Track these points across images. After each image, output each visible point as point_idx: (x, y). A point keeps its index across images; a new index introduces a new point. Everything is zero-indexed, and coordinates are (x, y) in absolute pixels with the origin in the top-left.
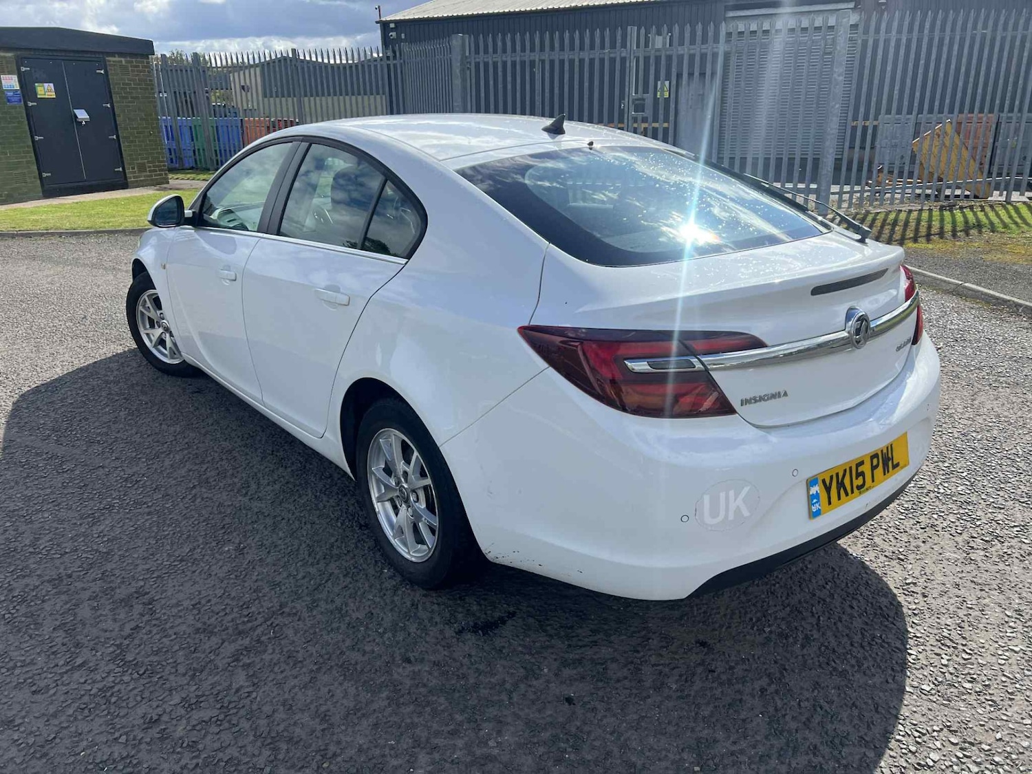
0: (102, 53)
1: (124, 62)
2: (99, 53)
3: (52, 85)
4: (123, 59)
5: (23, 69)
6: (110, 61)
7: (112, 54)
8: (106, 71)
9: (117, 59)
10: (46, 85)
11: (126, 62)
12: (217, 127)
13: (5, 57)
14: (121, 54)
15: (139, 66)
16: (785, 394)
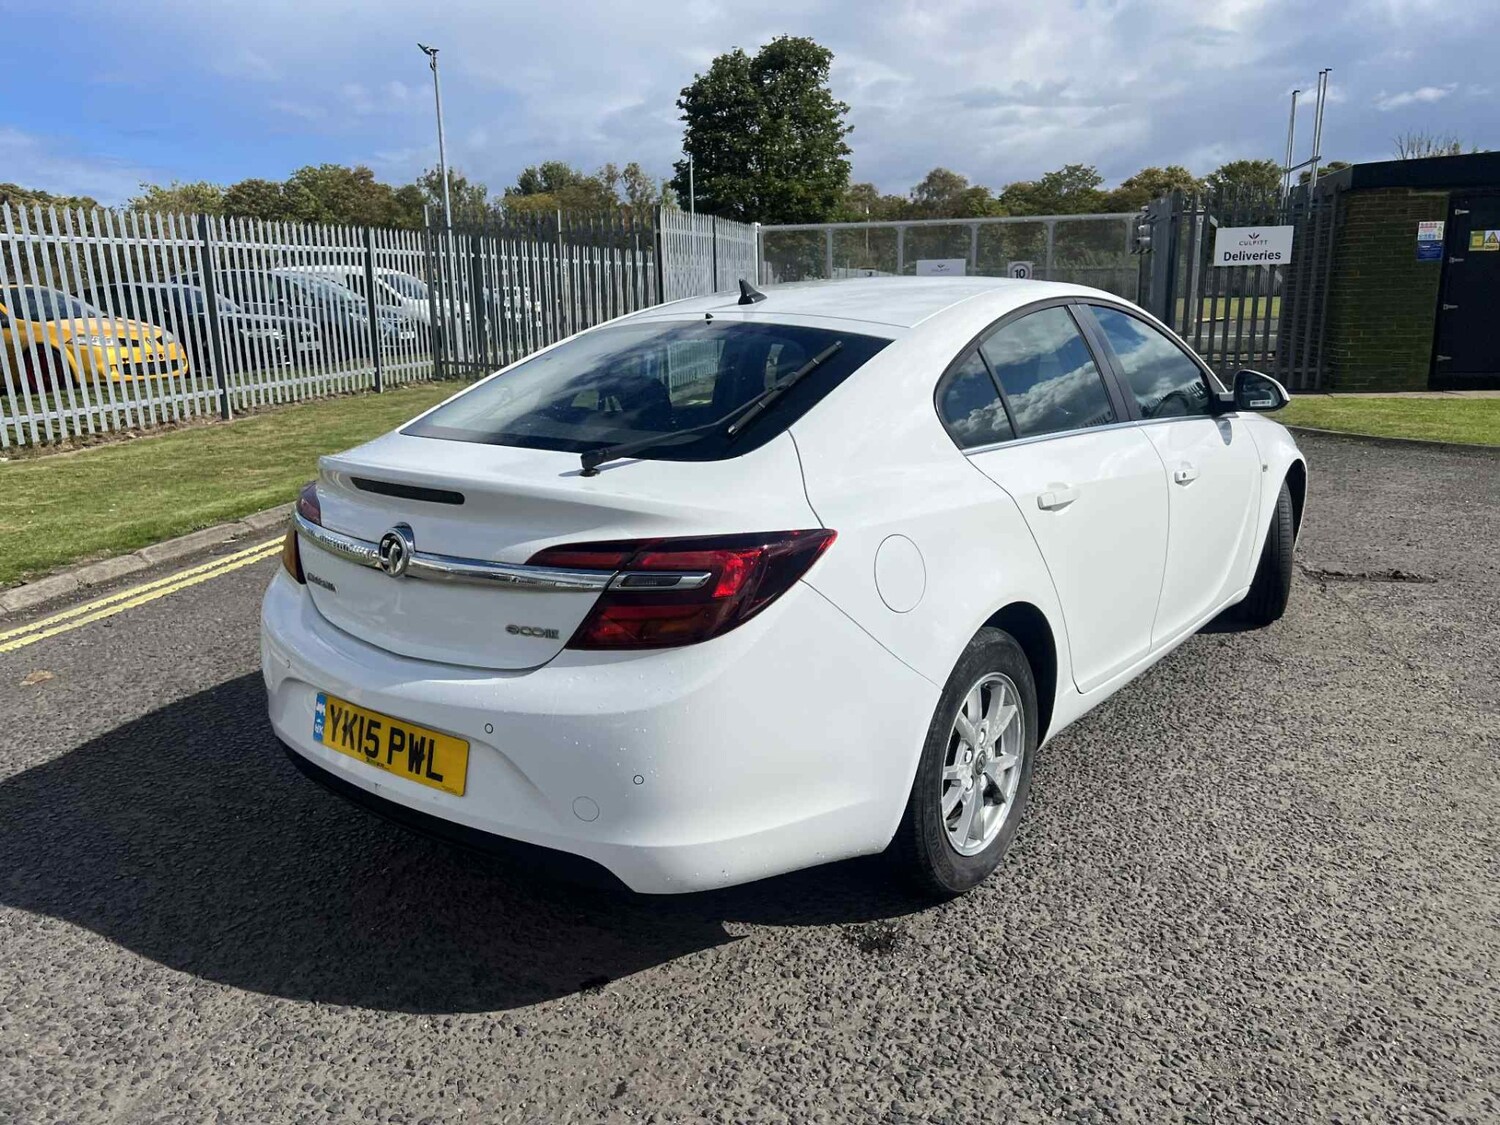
13: (1434, 198)
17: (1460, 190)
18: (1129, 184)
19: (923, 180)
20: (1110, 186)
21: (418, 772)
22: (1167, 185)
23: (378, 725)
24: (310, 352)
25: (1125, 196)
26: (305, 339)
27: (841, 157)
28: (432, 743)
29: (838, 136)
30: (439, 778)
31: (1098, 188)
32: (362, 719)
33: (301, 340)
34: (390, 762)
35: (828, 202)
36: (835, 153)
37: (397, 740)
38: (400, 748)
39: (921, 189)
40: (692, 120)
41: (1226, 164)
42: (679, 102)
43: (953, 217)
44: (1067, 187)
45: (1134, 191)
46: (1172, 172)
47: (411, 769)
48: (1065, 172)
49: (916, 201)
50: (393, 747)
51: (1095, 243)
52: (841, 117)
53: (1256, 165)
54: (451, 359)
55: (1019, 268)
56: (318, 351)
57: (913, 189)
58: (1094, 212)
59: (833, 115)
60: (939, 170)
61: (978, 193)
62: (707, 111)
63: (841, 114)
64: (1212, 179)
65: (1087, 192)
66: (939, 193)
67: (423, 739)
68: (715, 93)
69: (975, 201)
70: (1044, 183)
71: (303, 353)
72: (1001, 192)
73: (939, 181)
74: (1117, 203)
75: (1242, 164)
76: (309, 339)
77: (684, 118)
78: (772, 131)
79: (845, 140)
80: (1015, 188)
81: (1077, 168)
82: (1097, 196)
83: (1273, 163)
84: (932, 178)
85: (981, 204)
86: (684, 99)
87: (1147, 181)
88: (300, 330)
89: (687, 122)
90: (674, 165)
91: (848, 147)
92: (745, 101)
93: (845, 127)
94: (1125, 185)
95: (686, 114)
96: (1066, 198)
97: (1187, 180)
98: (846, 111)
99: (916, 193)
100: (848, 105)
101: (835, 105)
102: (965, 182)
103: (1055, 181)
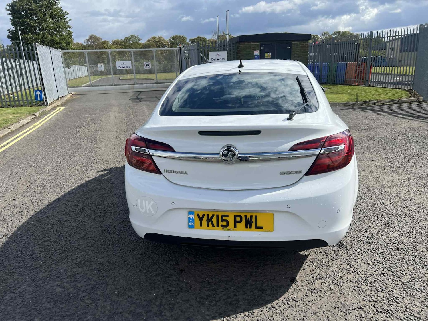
0: (291, 40)
1: (298, 43)
2: (289, 40)
3: (270, 53)
4: (298, 42)
5: (262, 48)
6: (293, 43)
7: (294, 41)
8: (291, 47)
9: (296, 42)
10: (268, 53)
11: (299, 43)
12: (337, 66)
13: (257, 44)
14: (298, 40)
15: (304, 44)
16: (186, 173)
17: (262, 43)
18: (148, 41)
19: (88, 38)
20: (143, 41)
21: (250, 227)
22: (159, 41)
23: (227, 216)
25: (148, 44)
27: (68, 29)
28: (256, 217)
29: (67, 22)
30: (262, 228)
31: (140, 42)
32: (217, 216)
34: (235, 227)
35: (68, 43)
36: (66, 28)
37: (238, 219)
38: (241, 221)
39: (88, 40)
40: (12, 15)
41: (173, 36)
42: (6, 9)
43: (99, 49)
44: (131, 41)
45: (150, 43)
46: (159, 38)
47: (247, 227)
48: (130, 37)
49: (87, 44)
50: (236, 222)
51: (142, 58)
52: (66, 16)
53: (180, 37)
55: (147, 64)
57: (85, 40)
58: (140, 48)
59: (64, 15)
60: (92, 35)
61: (105, 42)
62: (18, 12)
63: (66, 15)
64: (170, 40)
65: (137, 43)
66: (94, 42)
67: (251, 217)
68: (21, 6)
69: (105, 45)
70: (125, 40)
72: (111, 42)
73: (92, 38)
74: (145, 46)
75: (177, 36)
77: (9, 14)
78: (43, 19)
79: (70, 24)
80: (115, 41)
81: (133, 36)
82: (140, 44)
83: (184, 36)
84: (91, 37)
85: (107, 46)
86: (8, 8)
87: (153, 40)
89: (10, 15)
90: (8, 30)
91: (71, 26)
92: (33, 9)
93: (68, 19)
94: (147, 41)
95: (10, 13)
96: (132, 44)
97: (164, 40)
98: (68, 14)
99: (86, 42)
100: (68, 12)
101: (64, 12)
102: (101, 39)
103: (127, 39)
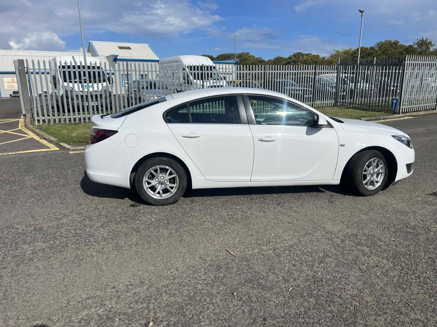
24: (308, 98)
26: (307, 94)
33: (306, 94)
54: (339, 101)
56: (311, 98)
71: (306, 98)
76: (308, 94)
88: (306, 92)
